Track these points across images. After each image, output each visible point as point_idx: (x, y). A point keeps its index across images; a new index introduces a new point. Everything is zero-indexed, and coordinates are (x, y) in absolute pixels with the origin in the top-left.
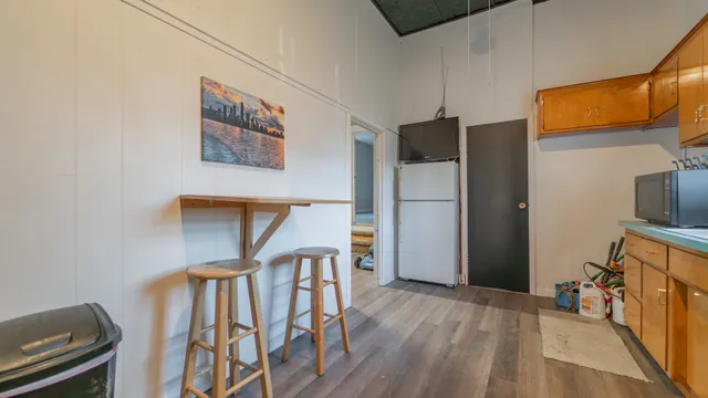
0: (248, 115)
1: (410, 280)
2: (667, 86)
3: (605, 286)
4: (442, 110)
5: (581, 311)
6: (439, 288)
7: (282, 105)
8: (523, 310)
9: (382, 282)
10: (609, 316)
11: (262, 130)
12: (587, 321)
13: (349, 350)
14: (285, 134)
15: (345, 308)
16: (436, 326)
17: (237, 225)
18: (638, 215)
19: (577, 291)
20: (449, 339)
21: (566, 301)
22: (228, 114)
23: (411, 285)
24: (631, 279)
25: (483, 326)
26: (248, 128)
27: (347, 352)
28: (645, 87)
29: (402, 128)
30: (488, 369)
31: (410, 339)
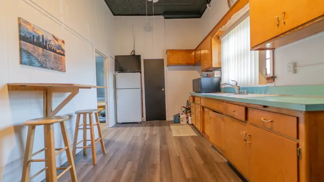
0: (46, 42)
1: (122, 123)
2: (198, 54)
3: (186, 113)
4: (134, 51)
5: (181, 122)
6: (135, 124)
7: (63, 39)
8: (165, 125)
9: (110, 126)
10: (188, 122)
11: (54, 51)
12: (182, 125)
13: (105, 153)
14: (65, 54)
15: (96, 139)
16: (138, 137)
17: (42, 100)
18: (194, 91)
19: (179, 116)
20: (144, 139)
21: (177, 120)
22: (35, 40)
23: (123, 125)
24: (192, 110)
25: (154, 133)
26: (47, 49)
27: (104, 154)
28: (193, 53)
29: (116, 57)
30: (159, 144)
31: (130, 142)
